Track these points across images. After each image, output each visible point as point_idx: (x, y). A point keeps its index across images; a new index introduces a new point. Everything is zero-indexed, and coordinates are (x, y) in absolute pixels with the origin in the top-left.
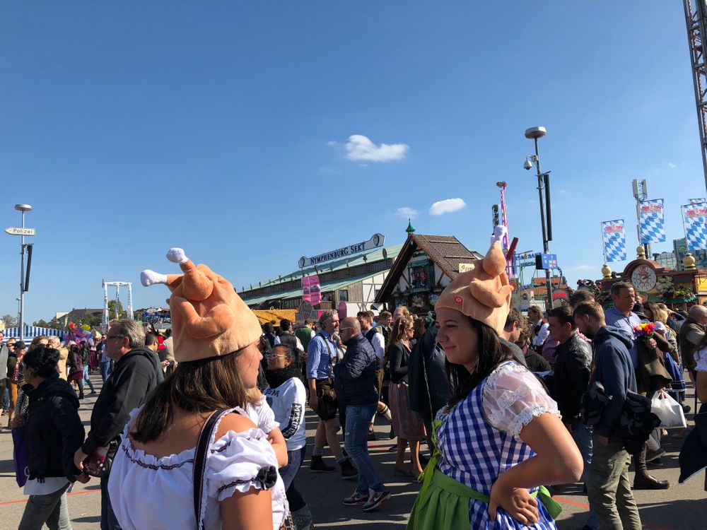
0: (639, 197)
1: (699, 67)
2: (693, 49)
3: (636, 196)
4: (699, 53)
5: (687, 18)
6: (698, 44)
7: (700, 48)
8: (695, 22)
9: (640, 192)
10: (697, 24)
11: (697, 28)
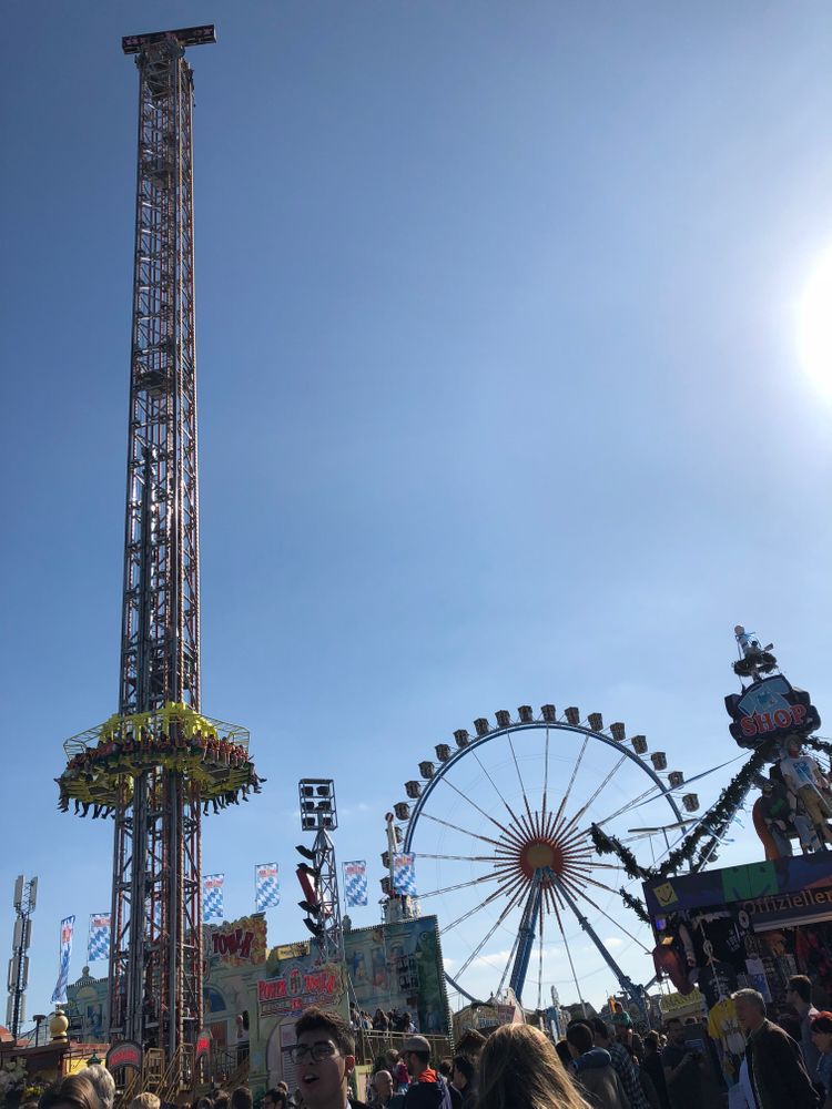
0: (22, 908)
1: (127, 708)
2: (125, 681)
3: (18, 906)
4: (132, 688)
5: (124, 637)
6: (132, 675)
7: (132, 682)
8: (132, 645)
9: (25, 899)
10: (135, 648)
11: (134, 653)
